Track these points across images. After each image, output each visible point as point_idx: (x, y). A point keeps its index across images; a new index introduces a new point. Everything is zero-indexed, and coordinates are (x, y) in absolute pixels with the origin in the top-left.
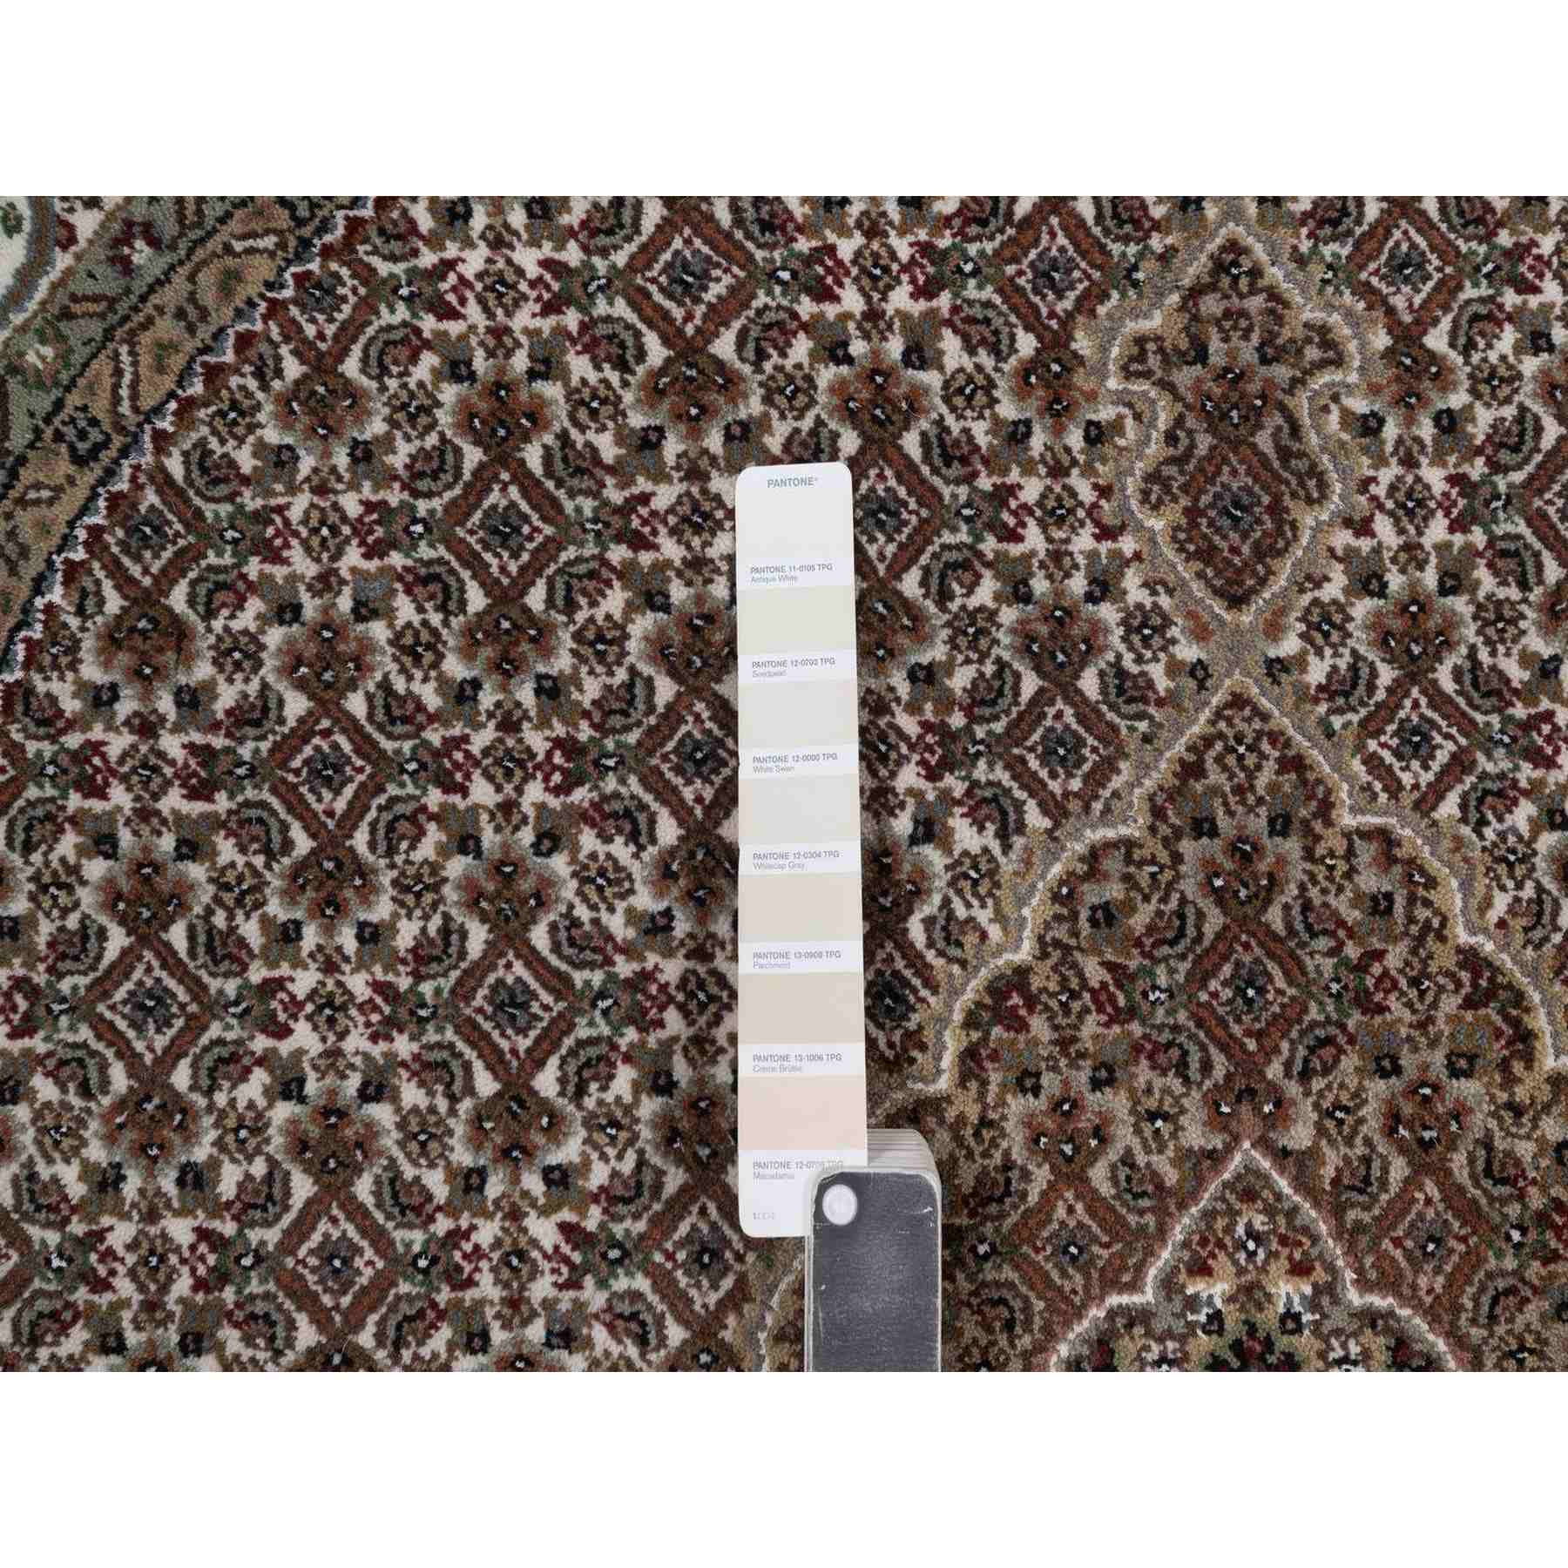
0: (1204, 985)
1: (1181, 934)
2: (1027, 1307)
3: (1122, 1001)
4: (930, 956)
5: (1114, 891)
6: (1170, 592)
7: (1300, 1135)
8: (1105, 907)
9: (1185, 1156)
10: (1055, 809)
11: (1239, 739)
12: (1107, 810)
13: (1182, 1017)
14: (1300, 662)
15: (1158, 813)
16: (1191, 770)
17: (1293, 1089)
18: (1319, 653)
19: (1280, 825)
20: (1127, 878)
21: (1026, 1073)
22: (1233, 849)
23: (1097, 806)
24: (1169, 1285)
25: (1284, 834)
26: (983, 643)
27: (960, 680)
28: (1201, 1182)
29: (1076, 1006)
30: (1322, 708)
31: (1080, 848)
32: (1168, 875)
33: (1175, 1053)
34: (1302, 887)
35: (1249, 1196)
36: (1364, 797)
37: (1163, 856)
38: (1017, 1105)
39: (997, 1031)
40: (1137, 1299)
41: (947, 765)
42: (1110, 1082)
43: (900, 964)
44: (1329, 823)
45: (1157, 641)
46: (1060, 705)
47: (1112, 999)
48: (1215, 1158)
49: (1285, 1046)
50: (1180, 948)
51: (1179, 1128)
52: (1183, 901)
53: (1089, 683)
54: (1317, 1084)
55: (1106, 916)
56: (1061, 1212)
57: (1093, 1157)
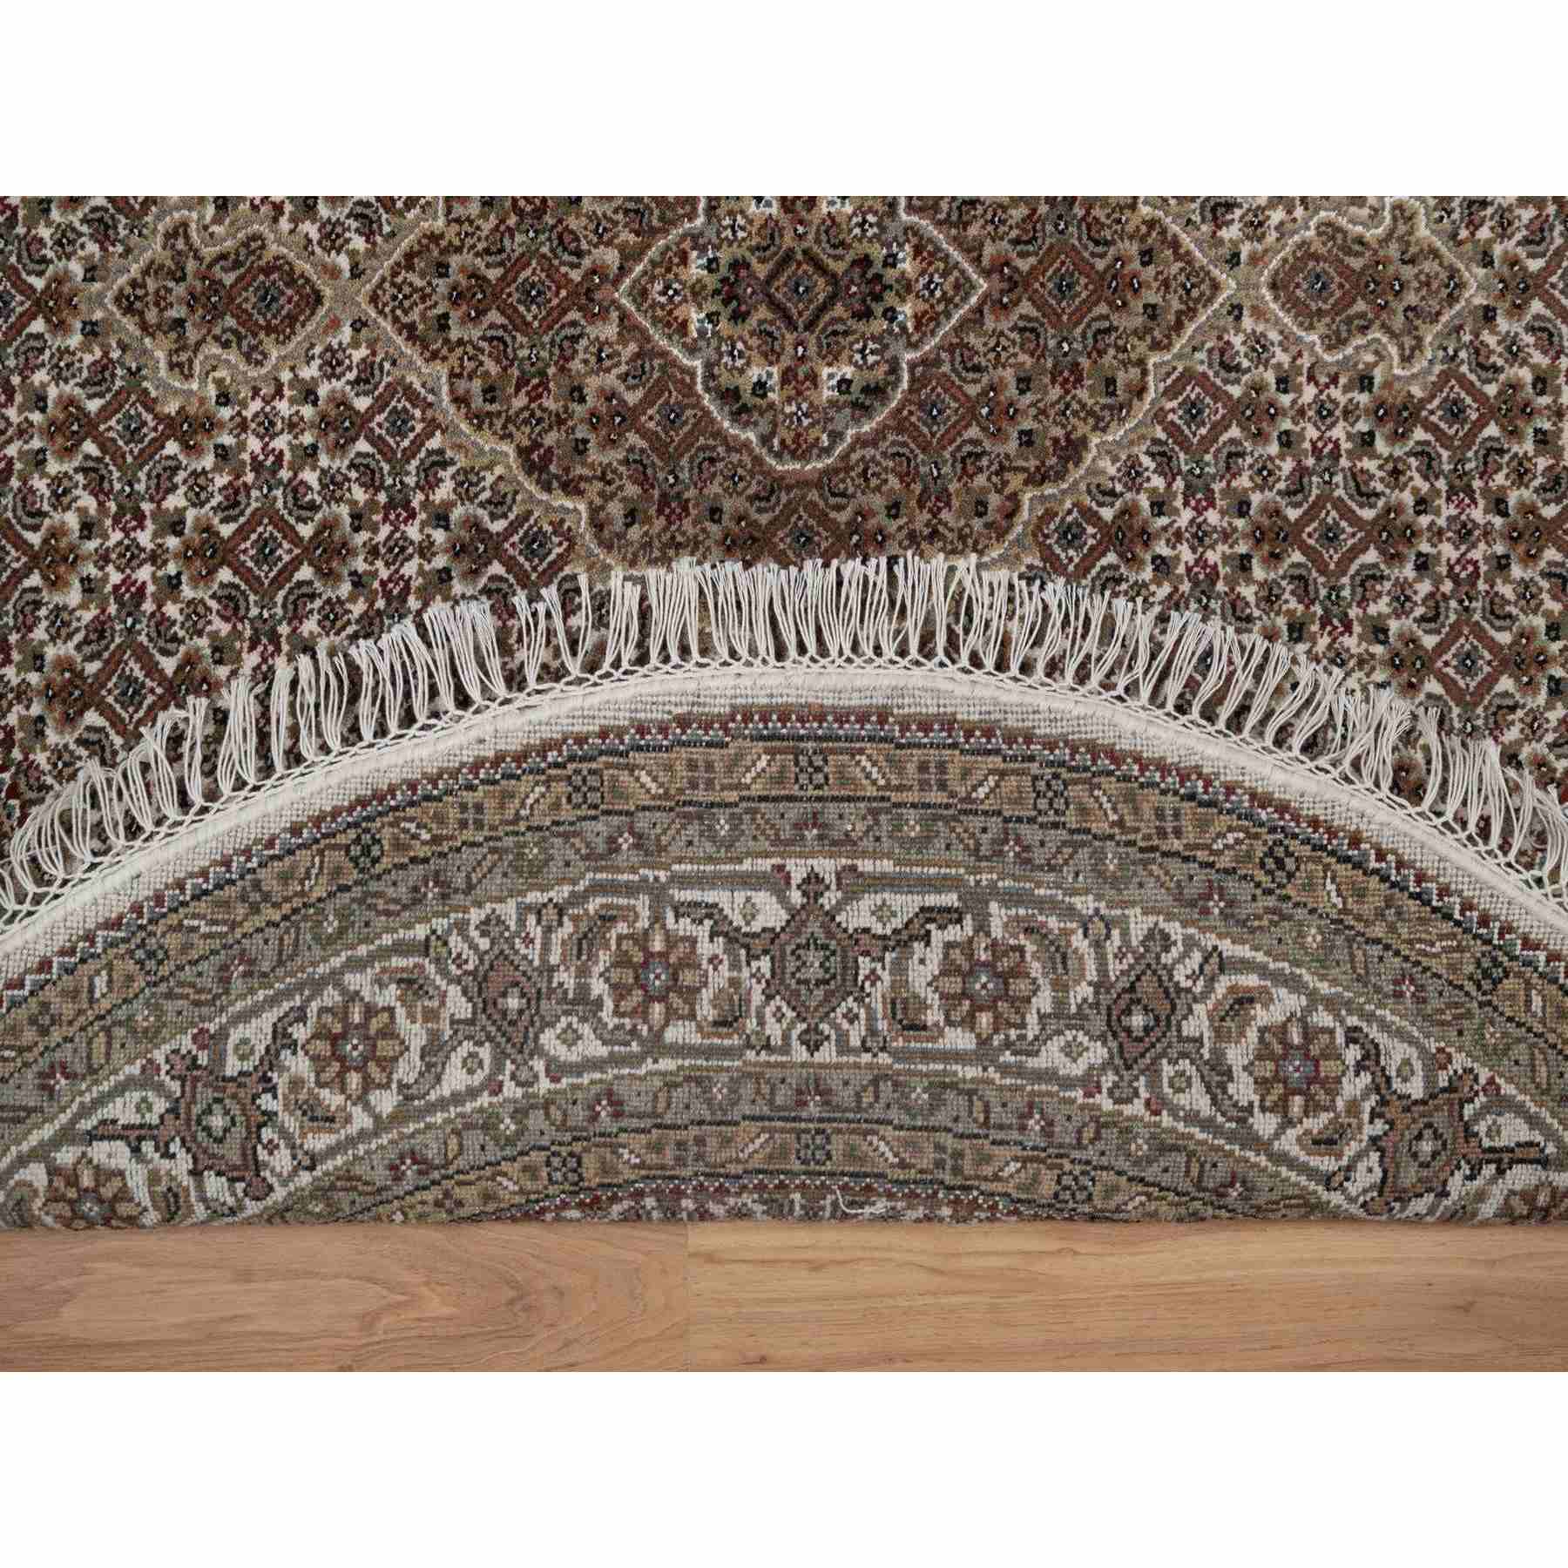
0: (528, 324)
1: (500, 339)
2: (702, 449)
3: (535, 381)
4: (512, 516)
5: (477, 385)
6: (312, 346)
7: (611, 257)
8: (485, 392)
9: (622, 339)
10: (432, 426)
11: (394, 298)
12: (432, 391)
13: (546, 339)
14: (352, 254)
15: (435, 356)
16: (410, 332)
17: (587, 262)
18: (348, 241)
19: (442, 269)
20: (470, 378)
21: (576, 449)
22: (455, 304)
23: (430, 398)
24: (692, 350)
25: (447, 266)
26: (339, 478)
27: (360, 495)
28: (637, 327)
29: (538, 413)
30: (379, 239)
31: (452, 409)
32: (469, 349)
33: (566, 344)
34: (477, 255)
35: (644, 293)
36: (429, 211)
37: (459, 351)
38: (594, 455)
39: (553, 468)
40: (700, 372)
41: (406, 505)
42: (580, 389)
43: (516, 538)
44: (442, 236)
45: (340, 355)
46: (373, 425)
47: (535, 387)
48: (624, 317)
49: (563, 269)
50: (508, 340)
51: (607, 342)
52: (483, 338)
53: (362, 404)
54: (584, 246)
55: (490, 393)
56: (651, 425)
57: (623, 402)
